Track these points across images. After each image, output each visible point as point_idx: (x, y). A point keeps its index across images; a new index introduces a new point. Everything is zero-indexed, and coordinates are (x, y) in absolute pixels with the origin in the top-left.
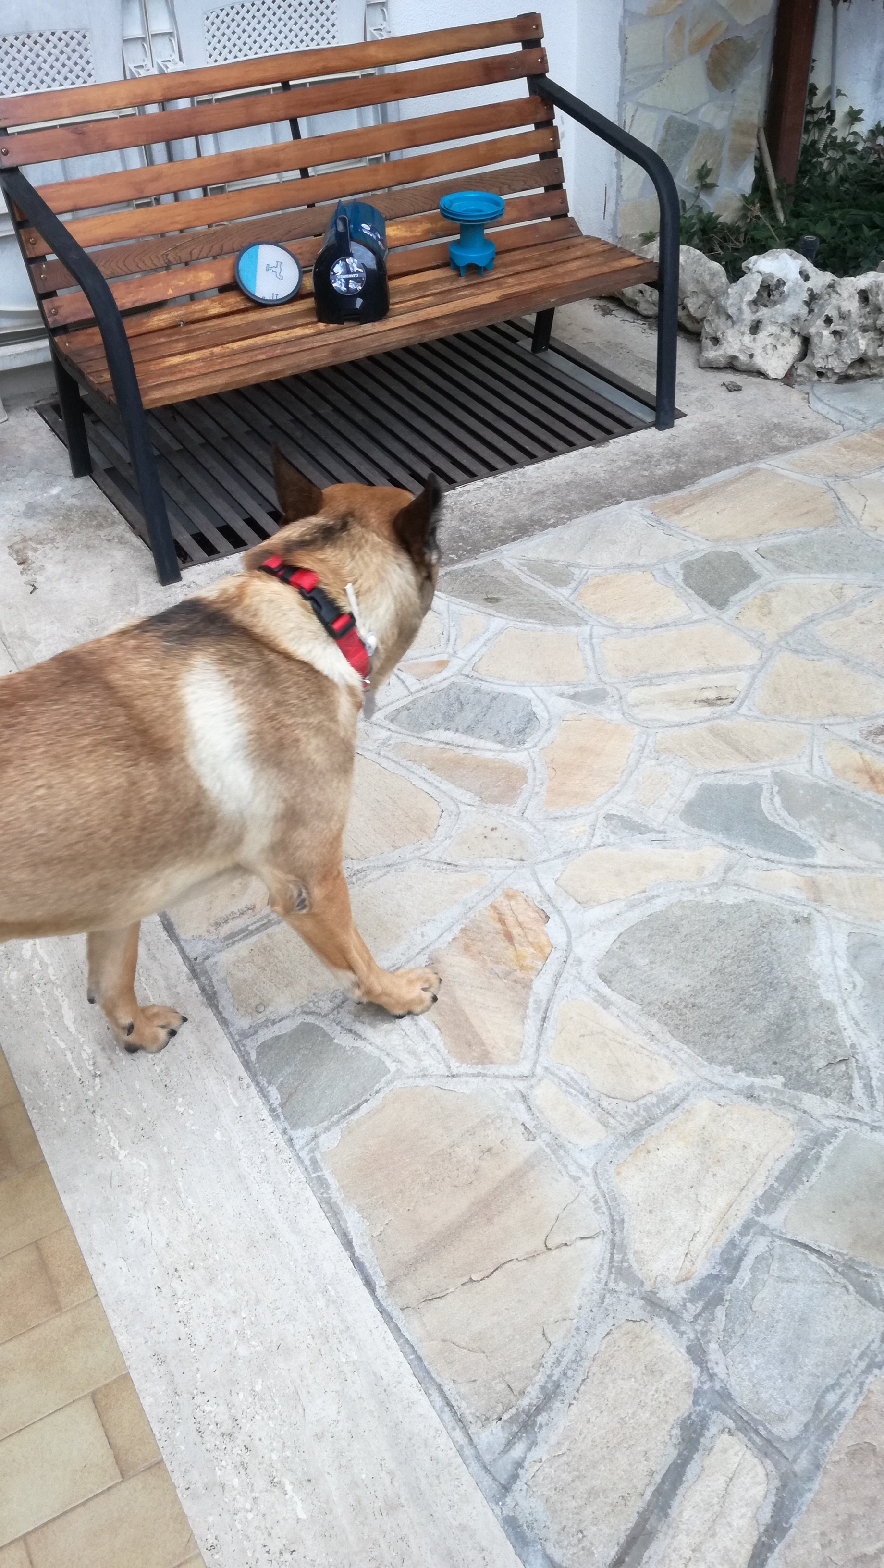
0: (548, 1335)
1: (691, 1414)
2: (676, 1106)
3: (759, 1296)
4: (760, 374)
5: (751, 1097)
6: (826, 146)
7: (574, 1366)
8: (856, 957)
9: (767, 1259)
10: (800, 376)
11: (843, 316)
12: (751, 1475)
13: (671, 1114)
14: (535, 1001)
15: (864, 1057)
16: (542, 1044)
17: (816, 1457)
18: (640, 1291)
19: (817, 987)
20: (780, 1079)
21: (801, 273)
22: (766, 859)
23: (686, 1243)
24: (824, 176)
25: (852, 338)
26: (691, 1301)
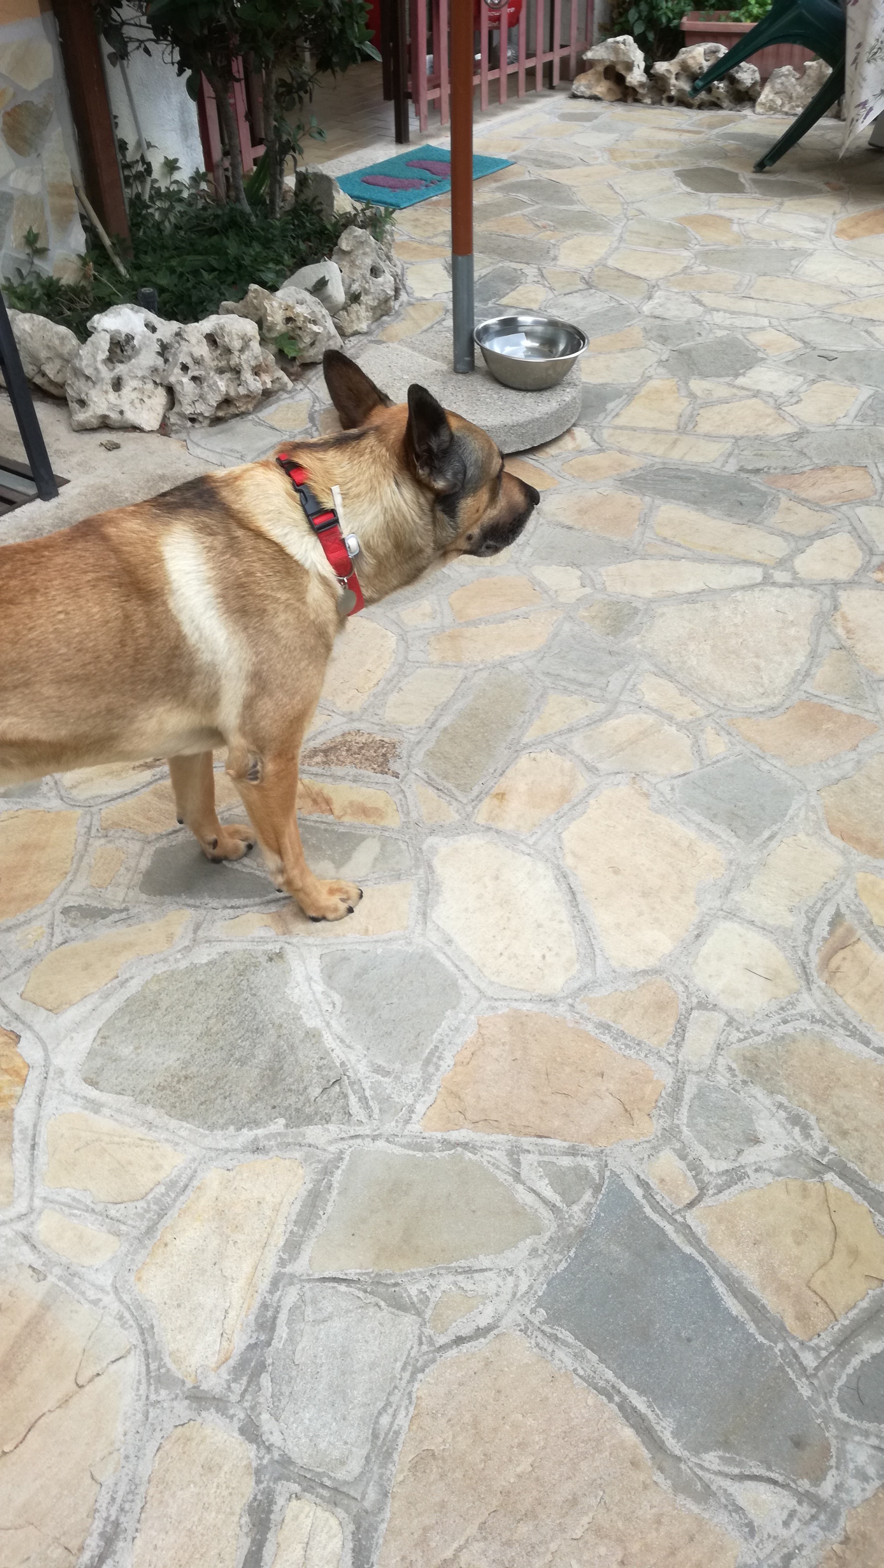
0: (97, 1477)
1: (256, 1495)
2: (186, 1186)
3: (300, 1347)
4: (135, 428)
5: (257, 1150)
6: (151, 198)
7: (130, 1497)
8: (330, 977)
9: (300, 1307)
10: (174, 425)
11: (198, 362)
12: (325, 1530)
13: (182, 1198)
14: (21, 1131)
15: (354, 1071)
16: (35, 1173)
17: (381, 1485)
18: (183, 1393)
19: (301, 1018)
20: (282, 1121)
21: (147, 325)
22: (232, 907)
23: (220, 1323)
24: (158, 226)
25: (211, 382)
26: (235, 1380)
